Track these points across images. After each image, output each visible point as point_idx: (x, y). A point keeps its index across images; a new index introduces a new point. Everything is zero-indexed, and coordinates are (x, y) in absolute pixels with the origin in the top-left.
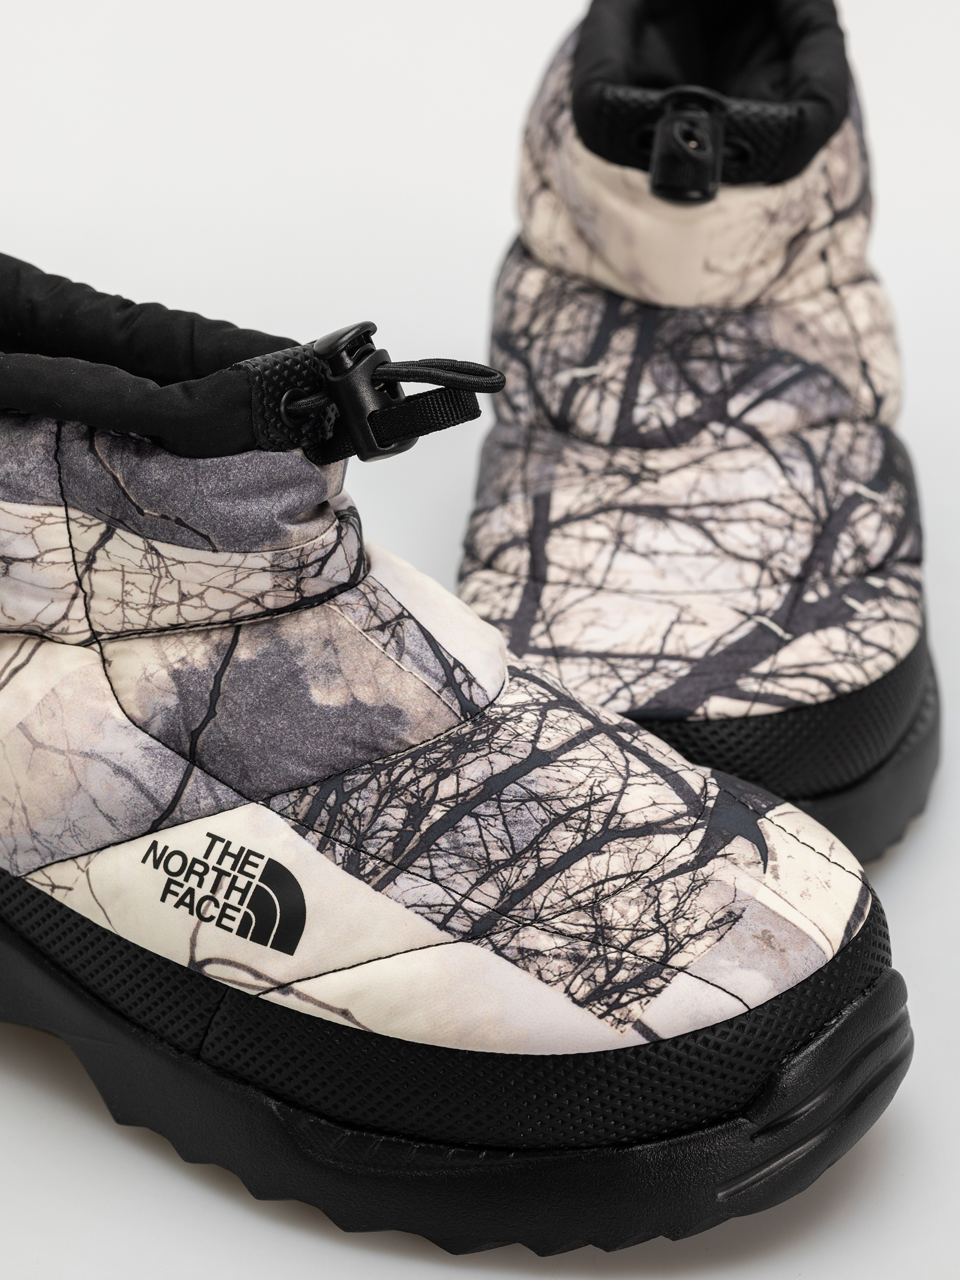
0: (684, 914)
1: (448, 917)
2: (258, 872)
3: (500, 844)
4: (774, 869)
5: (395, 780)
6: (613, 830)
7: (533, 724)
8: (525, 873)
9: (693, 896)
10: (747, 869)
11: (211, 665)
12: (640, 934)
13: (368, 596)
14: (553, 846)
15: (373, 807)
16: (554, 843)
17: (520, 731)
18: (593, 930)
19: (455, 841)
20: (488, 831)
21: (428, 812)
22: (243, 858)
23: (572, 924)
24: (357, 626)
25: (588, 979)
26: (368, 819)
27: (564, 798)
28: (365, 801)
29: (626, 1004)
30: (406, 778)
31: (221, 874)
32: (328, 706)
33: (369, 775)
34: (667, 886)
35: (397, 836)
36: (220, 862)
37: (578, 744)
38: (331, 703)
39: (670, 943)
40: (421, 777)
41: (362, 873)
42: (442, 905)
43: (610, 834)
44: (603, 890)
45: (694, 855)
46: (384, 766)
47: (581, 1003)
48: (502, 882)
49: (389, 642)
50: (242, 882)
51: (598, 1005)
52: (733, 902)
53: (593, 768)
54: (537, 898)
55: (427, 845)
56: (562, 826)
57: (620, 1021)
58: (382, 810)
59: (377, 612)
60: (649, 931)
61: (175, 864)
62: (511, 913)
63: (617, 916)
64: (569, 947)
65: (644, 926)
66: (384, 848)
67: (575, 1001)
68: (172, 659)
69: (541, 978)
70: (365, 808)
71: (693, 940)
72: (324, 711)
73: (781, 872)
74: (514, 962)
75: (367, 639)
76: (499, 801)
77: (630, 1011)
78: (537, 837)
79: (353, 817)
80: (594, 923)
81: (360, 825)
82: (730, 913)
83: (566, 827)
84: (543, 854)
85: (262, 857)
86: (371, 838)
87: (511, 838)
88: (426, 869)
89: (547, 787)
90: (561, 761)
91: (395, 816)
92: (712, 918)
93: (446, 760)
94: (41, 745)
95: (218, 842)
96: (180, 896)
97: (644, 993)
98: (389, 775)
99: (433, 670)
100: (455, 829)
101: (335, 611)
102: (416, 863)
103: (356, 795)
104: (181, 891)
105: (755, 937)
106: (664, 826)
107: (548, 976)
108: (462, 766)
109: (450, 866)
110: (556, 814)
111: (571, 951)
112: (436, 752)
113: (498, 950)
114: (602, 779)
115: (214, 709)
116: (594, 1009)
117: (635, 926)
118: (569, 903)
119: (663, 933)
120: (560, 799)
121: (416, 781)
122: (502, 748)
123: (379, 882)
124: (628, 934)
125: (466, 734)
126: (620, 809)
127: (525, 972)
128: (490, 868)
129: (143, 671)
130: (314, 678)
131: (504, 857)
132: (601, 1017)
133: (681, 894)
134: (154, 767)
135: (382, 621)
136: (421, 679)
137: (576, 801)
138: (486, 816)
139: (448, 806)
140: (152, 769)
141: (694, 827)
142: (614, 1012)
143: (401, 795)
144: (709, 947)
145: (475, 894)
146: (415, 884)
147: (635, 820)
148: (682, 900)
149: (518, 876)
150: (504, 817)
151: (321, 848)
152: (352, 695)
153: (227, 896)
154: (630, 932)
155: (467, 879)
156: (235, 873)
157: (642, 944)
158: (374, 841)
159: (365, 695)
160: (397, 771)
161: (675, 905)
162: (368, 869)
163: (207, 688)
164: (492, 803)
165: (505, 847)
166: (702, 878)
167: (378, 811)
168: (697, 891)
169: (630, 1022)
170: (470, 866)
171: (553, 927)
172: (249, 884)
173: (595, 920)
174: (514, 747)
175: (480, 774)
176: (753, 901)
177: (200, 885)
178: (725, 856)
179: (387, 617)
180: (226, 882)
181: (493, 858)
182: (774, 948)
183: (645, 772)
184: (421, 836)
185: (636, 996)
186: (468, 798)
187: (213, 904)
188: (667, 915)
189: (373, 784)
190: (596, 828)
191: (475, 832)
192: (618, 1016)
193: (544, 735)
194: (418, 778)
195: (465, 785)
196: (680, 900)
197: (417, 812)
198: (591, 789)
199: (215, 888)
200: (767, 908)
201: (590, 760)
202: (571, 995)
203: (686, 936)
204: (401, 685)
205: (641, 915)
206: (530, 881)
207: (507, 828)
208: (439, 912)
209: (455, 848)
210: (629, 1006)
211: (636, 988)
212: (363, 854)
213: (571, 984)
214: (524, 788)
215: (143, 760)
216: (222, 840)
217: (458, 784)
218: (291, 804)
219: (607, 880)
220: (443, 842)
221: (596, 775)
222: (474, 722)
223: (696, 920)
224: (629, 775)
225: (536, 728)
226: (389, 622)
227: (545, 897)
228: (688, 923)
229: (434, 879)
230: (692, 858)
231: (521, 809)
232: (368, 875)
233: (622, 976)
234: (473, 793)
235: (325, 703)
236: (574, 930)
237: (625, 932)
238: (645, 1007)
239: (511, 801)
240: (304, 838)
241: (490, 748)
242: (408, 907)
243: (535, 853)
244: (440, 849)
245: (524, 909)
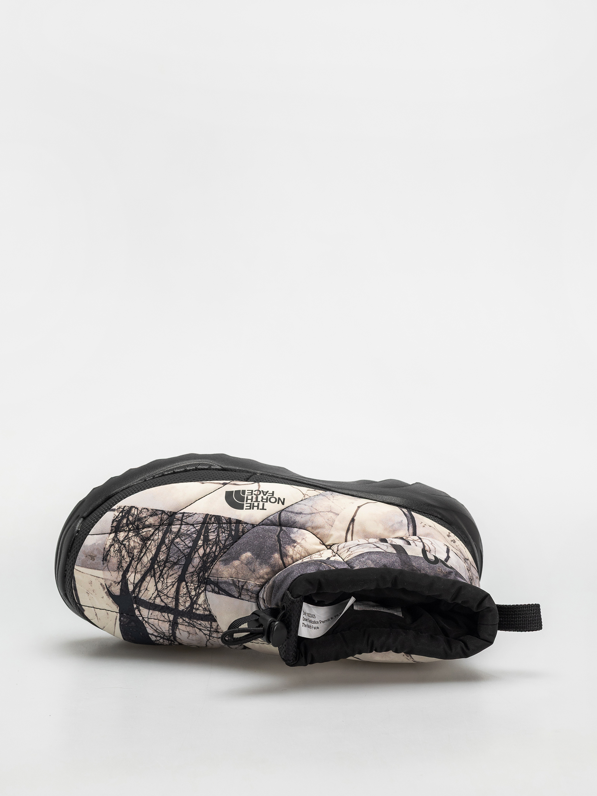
0: (118, 551)
1: (183, 516)
2: (245, 505)
3: (178, 543)
4: (104, 588)
5: (217, 546)
6: (151, 569)
7: (191, 590)
8: (168, 539)
9: (119, 560)
10: (110, 582)
11: (285, 548)
12: (127, 538)
13: (251, 593)
14: (164, 552)
15: (220, 536)
16: (164, 553)
17: (192, 585)
18: (140, 532)
19: (191, 538)
20: (183, 545)
21: (203, 542)
22: (251, 507)
23: (147, 531)
24: (249, 581)
25: (133, 515)
26: (220, 532)
27: (169, 569)
28: (223, 536)
29: (120, 513)
30: (214, 548)
31: (257, 501)
32: (244, 553)
33: (226, 545)
34: (128, 560)
35: (209, 531)
36: (258, 504)
37: (176, 594)
38: (244, 554)
39: (117, 539)
40: (210, 550)
41: (214, 517)
42: (186, 518)
43: (152, 567)
44: (145, 549)
45: (127, 578)
46: (223, 549)
47: (132, 507)
48: (173, 533)
49: (238, 583)
50: (249, 501)
51: (127, 509)
52: (107, 565)
53: (168, 587)
54: (161, 534)
55: (199, 532)
56: (165, 560)
57: (119, 508)
58: (217, 536)
59: (246, 590)
60: (125, 540)
61: (273, 500)
62: (166, 527)
63: (136, 540)
64: (144, 522)
65: (126, 541)
66: (211, 527)
67: (134, 507)
68: (298, 546)
69: (147, 509)
70: (222, 535)
71: (111, 544)
72: (245, 551)
73: (101, 588)
74: (157, 510)
75: (244, 580)
76: (185, 556)
77: (118, 512)
78: (169, 552)
79: (225, 531)
80: (141, 534)
81: (222, 530)
82: (106, 560)
83: (163, 560)
84: (165, 548)
85: (246, 509)
86: (216, 528)
87: (176, 547)
88: (196, 527)
89: (175, 570)
90: (176, 582)
91: (212, 536)
92: (110, 555)
93: (206, 560)
94: (328, 512)
95: (262, 508)
96: (268, 493)
97: (116, 519)
98: (220, 547)
99: (223, 584)
100: (193, 541)
101: (257, 582)
102: (200, 527)
103: (227, 537)
104: (268, 494)
105: (96, 556)
106: (140, 583)
107: (145, 510)
108: (201, 560)
109: (189, 530)
110: (168, 562)
111: (142, 521)
112: (210, 561)
113: (163, 512)
114: (163, 585)
115: (278, 538)
116: (128, 507)
117: (129, 539)
118: (152, 539)
119: (121, 541)
120: (170, 568)
121: (211, 549)
122: (193, 574)
123: (208, 516)
124: (130, 536)
125: (205, 573)
126: (153, 578)
127: (152, 508)
128: (178, 535)
129: (306, 540)
130: (252, 558)
131: (175, 540)
132: (125, 506)
133: (123, 559)
134: (290, 518)
135: (244, 589)
136: (224, 579)
137: (165, 571)
138: (186, 549)
139: (198, 546)
140: (291, 518)
141: (134, 591)
142: (122, 509)
143: (213, 543)
144: (106, 544)
145: (179, 526)
146: (197, 521)
147: (148, 578)
148: (121, 557)
149: (169, 537)
150: (181, 552)
151: (230, 519)
152: (239, 560)
153: (252, 497)
154: (130, 537)
155: (183, 530)
156: (252, 503)
157: (125, 534)
158: (215, 527)
159: (236, 563)
160: (218, 549)
161: (122, 553)
162: (213, 519)
163: (282, 541)
164: (187, 554)
165: (176, 543)
166: (120, 569)
167: (218, 535)
168: (119, 563)
169: (117, 509)
170: (184, 533)
171: (152, 528)
172: (247, 501)
173: (141, 535)
174: (190, 577)
175: (194, 561)
176: (103, 569)
177: (262, 497)
178: (119, 583)
179: (243, 591)
180: (254, 500)
181: (179, 539)
182: (89, 555)
183: (156, 600)
184: (202, 534)
185: (118, 517)
186: (194, 551)
187: (256, 494)
188: (122, 548)
189: (223, 542)
190: (156, 566)
191: (187, 543)
192: (121, 509)
193: (185, 588)
194: (211, 550)
195: (197, 555)
196: (122, 556)
197: (206, 540)
198: (164, 578)
199: (257, 498)
200: (98, 569)
201: (170, 589)
202: (136, 508)
203: (114, 544)
204: (228, 573)
205: (129, 544)
206: (165, 538)
207: (179, 549)
208: (186, 516)
209: (190, 535)
210: (119, 513)
211: (119, 519)
212: (217, 523)
213: (137, 511)
214: (180, 564)
215: (294, 518)
216: (260, 509)
217: (199, 554)
218: (245, 527)
219: (145, 552)
220: (195, 536)
221: (165, 585)
222: (205, 578)
223: (114, 551)
224: (158, 594)
225: (189, 589)
226: (242, 590)
227: (159, 536)
228: (115, 549)
229: (193, 525)
230: (127, 576)
231: (178, 557)
232: (212, 517)
233: (125, 521)
234: (193, 554)
235: (246, 553)
236: (145, 530)
237: (131, 536)
238: (114, 515)
239: (181, 558)
240: (236, 519)
241: (196, 572)
242: (196, 513)
243: (168, 546)
244: (194, 533)
245: (163, 529)
